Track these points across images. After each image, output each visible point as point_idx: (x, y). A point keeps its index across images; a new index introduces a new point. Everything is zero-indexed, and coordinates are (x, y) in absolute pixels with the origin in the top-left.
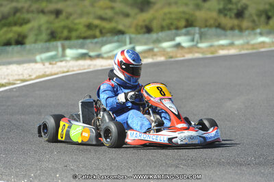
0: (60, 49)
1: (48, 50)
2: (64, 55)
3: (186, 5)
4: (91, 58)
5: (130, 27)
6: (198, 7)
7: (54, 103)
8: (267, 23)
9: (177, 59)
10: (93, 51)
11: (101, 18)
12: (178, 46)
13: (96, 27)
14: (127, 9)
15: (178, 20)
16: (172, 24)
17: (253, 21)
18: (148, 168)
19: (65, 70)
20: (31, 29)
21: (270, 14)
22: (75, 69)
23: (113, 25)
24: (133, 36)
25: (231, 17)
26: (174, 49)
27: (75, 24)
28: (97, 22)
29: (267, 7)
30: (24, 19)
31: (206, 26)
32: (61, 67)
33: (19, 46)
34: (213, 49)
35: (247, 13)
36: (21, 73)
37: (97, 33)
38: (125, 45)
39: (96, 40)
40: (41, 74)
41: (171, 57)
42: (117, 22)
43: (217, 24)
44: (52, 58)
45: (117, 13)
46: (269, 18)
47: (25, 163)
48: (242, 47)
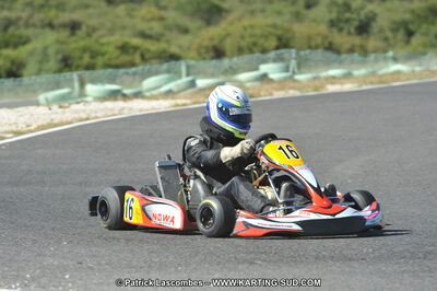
0: (76, 85)
1: (58, 86)
2: (82, 94)
3: (279, 13)
4: (125, 97)
5: (189, 49)
6: (298, 17)
7: (65, 167)
8: (408, 42)
9: (260, 99)
10: (129, 87)
11: (144, 35)
12: (264, 77)
13: (136, 48)
14: (186, 21)
15: (266, 37)
16: (255, 44)
17: (386, 39)
18: (207, 266)
19: (84, 116)
20: (32, 53)
21: (412, 27)
22: (99, 115)
23: (162, 46)
24: (192, 62)
25: (349, 33)
26: (257, 84)
27: (102, 45)
28: (136, 41)
29: (407, 16)
30: (20, 37)
31: (310, 48)
32: (77, 112)
33: (11, 80)
34: (317, 83)
35: (375, 26)
36: (13, 121)
37: (137, 58)
38: (180, 77)
39: (134, 69)
40: (45, 123)
41: (252, 96)
42: (168, 42)
43: (327, 43)
44: (63, 98)
45: (169, 28)
46: (410, 34)
47: (16, 258)
48: (364, 79)
